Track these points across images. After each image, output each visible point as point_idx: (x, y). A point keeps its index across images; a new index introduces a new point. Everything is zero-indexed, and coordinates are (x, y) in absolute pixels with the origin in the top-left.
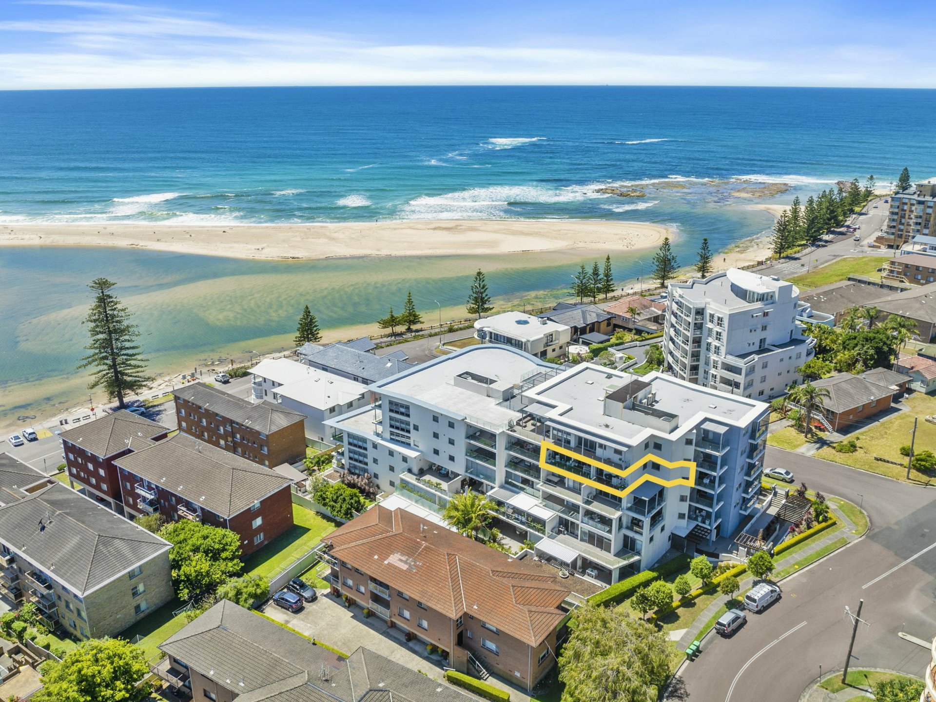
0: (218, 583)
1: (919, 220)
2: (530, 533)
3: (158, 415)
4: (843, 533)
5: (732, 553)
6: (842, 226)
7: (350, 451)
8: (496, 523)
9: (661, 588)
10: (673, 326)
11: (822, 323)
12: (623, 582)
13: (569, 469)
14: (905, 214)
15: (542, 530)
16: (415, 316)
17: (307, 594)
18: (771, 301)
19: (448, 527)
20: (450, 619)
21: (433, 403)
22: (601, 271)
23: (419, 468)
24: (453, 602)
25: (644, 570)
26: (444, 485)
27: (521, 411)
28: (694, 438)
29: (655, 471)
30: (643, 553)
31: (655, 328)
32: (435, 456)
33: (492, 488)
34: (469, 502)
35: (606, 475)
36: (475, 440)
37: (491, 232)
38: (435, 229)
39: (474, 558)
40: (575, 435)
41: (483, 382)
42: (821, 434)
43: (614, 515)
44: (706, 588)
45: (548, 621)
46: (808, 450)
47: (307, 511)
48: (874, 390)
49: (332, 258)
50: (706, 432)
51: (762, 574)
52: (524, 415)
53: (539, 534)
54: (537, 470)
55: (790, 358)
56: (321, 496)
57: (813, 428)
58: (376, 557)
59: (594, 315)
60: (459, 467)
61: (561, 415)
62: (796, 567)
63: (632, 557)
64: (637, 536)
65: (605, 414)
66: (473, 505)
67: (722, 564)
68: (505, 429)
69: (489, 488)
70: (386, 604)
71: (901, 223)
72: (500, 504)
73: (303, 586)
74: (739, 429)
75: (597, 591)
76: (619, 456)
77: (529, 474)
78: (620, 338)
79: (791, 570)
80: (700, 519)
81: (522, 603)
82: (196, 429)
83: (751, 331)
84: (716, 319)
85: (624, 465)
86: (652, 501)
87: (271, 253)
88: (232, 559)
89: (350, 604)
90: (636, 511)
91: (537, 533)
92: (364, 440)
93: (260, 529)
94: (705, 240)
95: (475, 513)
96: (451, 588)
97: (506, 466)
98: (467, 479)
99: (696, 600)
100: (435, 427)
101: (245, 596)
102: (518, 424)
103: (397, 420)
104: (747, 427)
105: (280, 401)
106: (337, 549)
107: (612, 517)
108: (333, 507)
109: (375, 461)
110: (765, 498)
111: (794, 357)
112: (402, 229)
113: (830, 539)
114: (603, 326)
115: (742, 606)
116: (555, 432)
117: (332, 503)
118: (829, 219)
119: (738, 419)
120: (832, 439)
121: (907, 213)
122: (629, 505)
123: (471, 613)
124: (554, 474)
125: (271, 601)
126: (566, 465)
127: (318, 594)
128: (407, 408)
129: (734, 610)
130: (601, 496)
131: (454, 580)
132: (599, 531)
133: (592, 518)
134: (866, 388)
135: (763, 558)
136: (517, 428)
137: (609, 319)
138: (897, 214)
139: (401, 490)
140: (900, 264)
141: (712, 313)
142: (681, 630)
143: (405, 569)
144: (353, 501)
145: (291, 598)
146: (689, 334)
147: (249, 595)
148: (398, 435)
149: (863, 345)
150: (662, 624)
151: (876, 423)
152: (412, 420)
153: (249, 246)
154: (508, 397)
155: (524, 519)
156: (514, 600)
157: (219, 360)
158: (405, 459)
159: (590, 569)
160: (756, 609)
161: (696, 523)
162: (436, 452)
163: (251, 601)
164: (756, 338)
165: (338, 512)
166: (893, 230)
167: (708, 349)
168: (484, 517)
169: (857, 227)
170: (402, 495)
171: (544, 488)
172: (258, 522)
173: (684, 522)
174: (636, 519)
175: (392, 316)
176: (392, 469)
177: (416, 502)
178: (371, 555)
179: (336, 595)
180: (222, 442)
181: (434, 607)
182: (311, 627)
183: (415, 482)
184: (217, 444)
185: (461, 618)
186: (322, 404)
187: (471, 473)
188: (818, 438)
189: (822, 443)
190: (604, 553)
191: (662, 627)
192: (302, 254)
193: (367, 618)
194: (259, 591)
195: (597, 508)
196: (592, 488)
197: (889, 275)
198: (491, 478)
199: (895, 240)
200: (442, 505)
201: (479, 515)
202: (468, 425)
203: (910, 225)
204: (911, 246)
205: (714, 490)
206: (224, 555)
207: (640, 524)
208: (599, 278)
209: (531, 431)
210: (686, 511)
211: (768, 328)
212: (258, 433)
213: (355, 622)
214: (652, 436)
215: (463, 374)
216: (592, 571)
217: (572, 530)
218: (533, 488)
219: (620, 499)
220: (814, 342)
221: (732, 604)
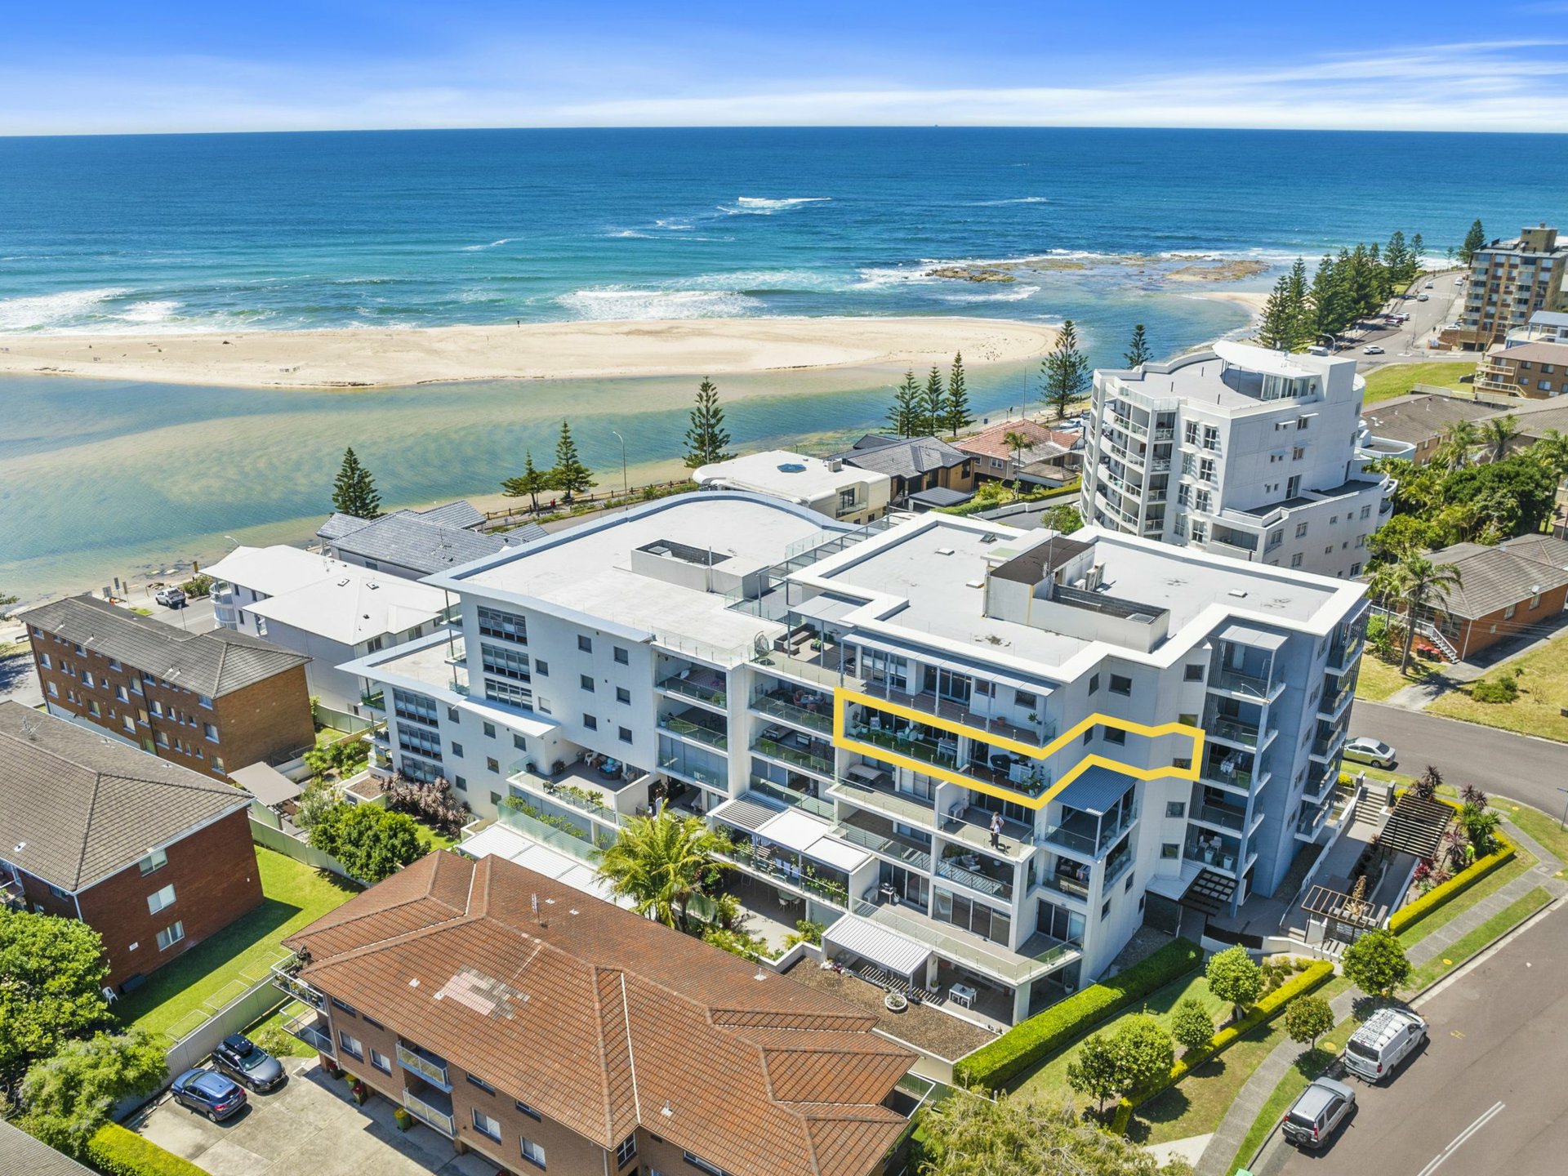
0: (34, 1055)
1: (1526, 295)
2: (812, 903)
3: (19, 673)
4: (1535, 876)
5: (1286, 933)
6: (1376, 316)
7: (402, 730)
8: (731, 882)
9: (1146, 1033)
10: (1104, 459)
11: (1396, 456)
12: (1040, 1017)
13: (904, 748)
14: (1498, 285)
15: (839, 895)
16: (578, 471)
17: (260, 1073)
18: (1313, 397)
19: (610, 900)
20: (599, 1149)
21: (579, 608)
22: (946, 385)
23: (554, 758)
24: (606, 1100)
25: (1090, 985)
26: (609, 798)
27: (790, 618)
28: (1206, 662)
29: (1114, 747)
30: (1087, 943)
31: (1058, 476)
32: (589, 731)
33: (721, 800)
34: (661, 836)
35: (994, 759)
36: (678, 690)
37: (734, 336)
38: (629, 333)
39: (666, 977)
40: (918, 663)
41: (699, 561)
42: (1433, 667)
43: (1019, 854)
44: (1246, 1025)
45: (862, 1144)
46: (1413, 699)
47: (301, 866)
48: (1534, 573)
49: (431, 384)
50: (1231, 646)
51: (1381, 986)
52: (792, 628)
53: (834, 906)
54: (827, 752)
55: (1350, 516)
56: (325, 832)
57: (1414, 655)
58: (414, 983)
59: (937, 455)
60: (642, 755)
61: (884, 618)
62: (1447, 962)
63: (1062, 952)
64: (1072, 904)
65: (986, 614)
66: (670, 842)
67: (1272, 961)
68: (747, 658)
69: (715, 799)
70: (443, 1102)
71: (1491, 303)
72: (738, 836)
73: (251, 1054)
74: (1312, 637)
75: (980, 1043)
76: (1028, 711)
77: (807, 766)
78: (992, 496)
79: (1437, 970)
80: (1208, 856)
81: (790, 1096)
82: (76, 695)
83: (1273, 458)
84: (1201, 432)
85: (1040, 732)
86: (1110, 817)
87: (312, 376)
88: (76, 993)
89: (363, 1097)
90: (1067, 843)
91: (827, 903)
92: (431, 704)
93: (168, 916)
94: (1140, 328)
95: (676, 861)
96: (602, 1061)
97: (751, 748)
98: (664, 782)
99: (1223, 1057)
100: (586, 664)
101: (87, 1089)
102: (779, 647)
103: (498, 653)
104: (1328, 635)
105: (264, 632)
106: (321, 963)
107: (1009, 858)
108: (351, 856)
109: (457, 750)
110: (1340, 805)
111: (1357, 514)
112: (566, 333)
113: (1510, 893)
114: (955, 475)
115: (1338, 1069)
116: (868, 662)
117: (349, 848)
118: (1356, 302)
119: (1307, 618)
120: (1459, 677)
121: (1503, 283)
122: (1052, 829)
123: (655, 1129)
124: (865, 762)
125: (169, 1095)
126: (895, 739)
127: (290, 1071)
128: (520, 622)
129: (1322, 1081)
130: (979, 809)
131: (613, 1037)
132: (979, 893)
133: (960, 864)
134: (1519, 569)
135: (1385, 948)
136: (776, 656)
137: (966, 463)
138: (1483, 284)
139: (512, 814)
140: (1510, 361)
141: (1193, 420)
142: (1199, 1138)
143: (485, 1012)
144: (397, 842)
145: (215, 1085)
146: (1142, 471)
147: (100, 1086)
148: (503, 688)
149: (1492, 488)
150: (1146, 1122)
151: (1542, 642)
152: (533, 651)
153: (270, 366)
154: (756, 589)
155: (796, 871)
156: (769, 1088)
157: (176, 567)
158: (520, 742)
159: (958, 986)
160: (1377, 1075)
161: (1201, 865)
162: (590, 722)
163: (103, 1102)
164: (1280, 474)
165: (361, 868)
166: (1476, 316)
167: (1182, 501)
168: (699, 871)
169: (1404, 316)
170: (515, 824)
171: (843, 797)
172: (166, 896)
173: (1175, 865)
174: (1067, 861)
175: (531, 471)
176: (493, 766)
177: (546, 839)
178: (402, 976)
179: (330, 1076)
180: (130, 722)
181: (556, 1116)
182: (257, 1162)
183: (542, 794)
184: (119, 728)
185: (629, 1139)
186: (350, 634)
187: (672, 768)
188: (1430, 675)
189: (1441, 684)
190: (990, 948)
191: (1148, 1129)
192: (371, 376)
193: (405, 1130)
194: (131, 1074)
195: (974, 838)
196: (959, 788)
197: (1488, 384)
198: (718, 778)
199: (1478, 334)
200: (603, 845)
201: (685, 865)
202: (660, 655)
203: (1508, 306)
204: (1526, 334)
205: (1248, 789)
206: (53, 985)
207: (1080, 873)
208: (941, 397)
209: (811, 661)
210: (1179, 837)
211: (1305, 455)
212: (196, 697)
213: (375, 1143)
214: (1109, 659)
215: (652, 545)
216: (963, 991)
217: (913, 894)
218: (816, 796)
219: (1029, 815)
220: (1394, 486)
221: (1314, 1065)
